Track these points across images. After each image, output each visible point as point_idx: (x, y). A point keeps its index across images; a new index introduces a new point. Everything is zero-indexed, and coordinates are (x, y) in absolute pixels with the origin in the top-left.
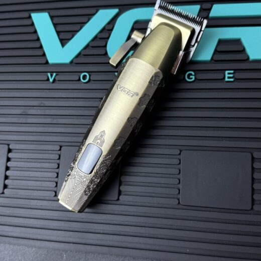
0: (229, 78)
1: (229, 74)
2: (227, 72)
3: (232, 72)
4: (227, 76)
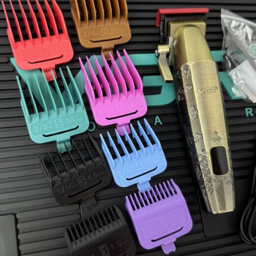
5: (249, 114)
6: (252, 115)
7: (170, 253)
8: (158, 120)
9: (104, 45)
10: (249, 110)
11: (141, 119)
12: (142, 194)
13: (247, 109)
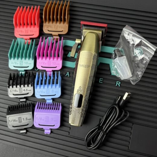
0: (101, 81)
1: (101, 80)
2: (100, 79)
3: (103, 79)
4: (100, 80)
5: (118, 85)
6: (119, 86)
7: (46, 134)
8: (68, 74)
9: (53, 33)
10: (118, 83)
11: (57, 71)
12: (47, 105)
13: (117, 82)
